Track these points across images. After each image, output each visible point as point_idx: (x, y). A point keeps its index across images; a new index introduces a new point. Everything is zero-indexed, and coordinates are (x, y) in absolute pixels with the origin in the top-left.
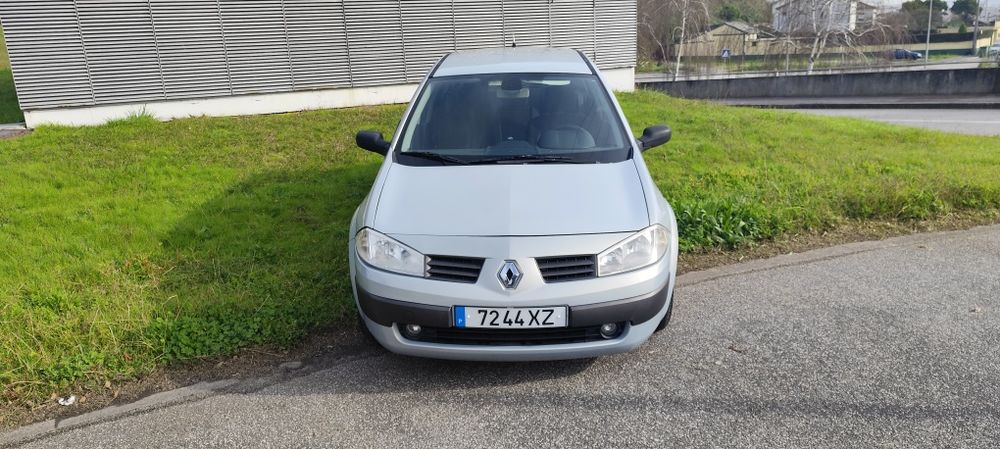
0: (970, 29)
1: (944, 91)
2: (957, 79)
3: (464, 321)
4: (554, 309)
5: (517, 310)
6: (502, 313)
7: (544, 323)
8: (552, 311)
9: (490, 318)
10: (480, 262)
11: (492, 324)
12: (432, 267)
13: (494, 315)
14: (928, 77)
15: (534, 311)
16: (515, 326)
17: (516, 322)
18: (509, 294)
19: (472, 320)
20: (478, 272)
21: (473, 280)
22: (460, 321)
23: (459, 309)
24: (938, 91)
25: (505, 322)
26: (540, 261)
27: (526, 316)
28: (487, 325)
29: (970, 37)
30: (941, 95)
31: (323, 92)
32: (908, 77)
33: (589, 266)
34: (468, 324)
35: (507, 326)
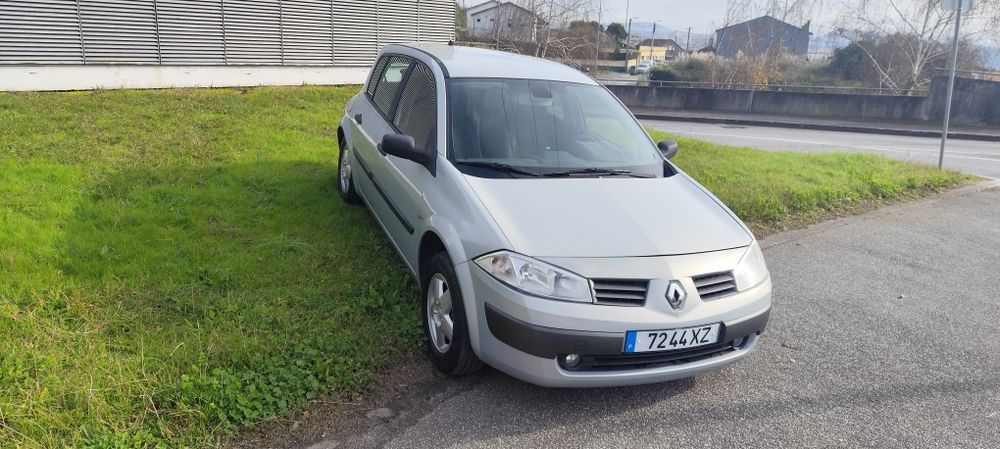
0: (623, 51)
1: (649, 104)
2: (658, 95)
3: (634, 347)
4: (712, 326)
5: (683, 331)
6: (670, 334)
7: (702, 341)
8: (709, 329)
9: (658, 340)
10: (645, 283)
11: (659, 346)
12: (597, 291)
13: (663, 337)
14: (637, 91)
15: (696, 330)
16: (679, 346)
17: (681, 342)
18: (676, 315)
19: (642, 344)
20: (643, 294)
21: (641, 303)
22: (630, 346)
23: (631, 335)
24: (645, 104)
25: (671, 344)
26: (696, 279)
27: (689, 337)
28: (655, 348)
29: (623, 57)
30: (647, 107)
31: (121, 68)
32: (622, 90)
33: (729, 282)
34: (637, 349)
35: (672, 347)
